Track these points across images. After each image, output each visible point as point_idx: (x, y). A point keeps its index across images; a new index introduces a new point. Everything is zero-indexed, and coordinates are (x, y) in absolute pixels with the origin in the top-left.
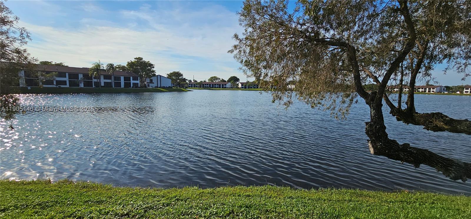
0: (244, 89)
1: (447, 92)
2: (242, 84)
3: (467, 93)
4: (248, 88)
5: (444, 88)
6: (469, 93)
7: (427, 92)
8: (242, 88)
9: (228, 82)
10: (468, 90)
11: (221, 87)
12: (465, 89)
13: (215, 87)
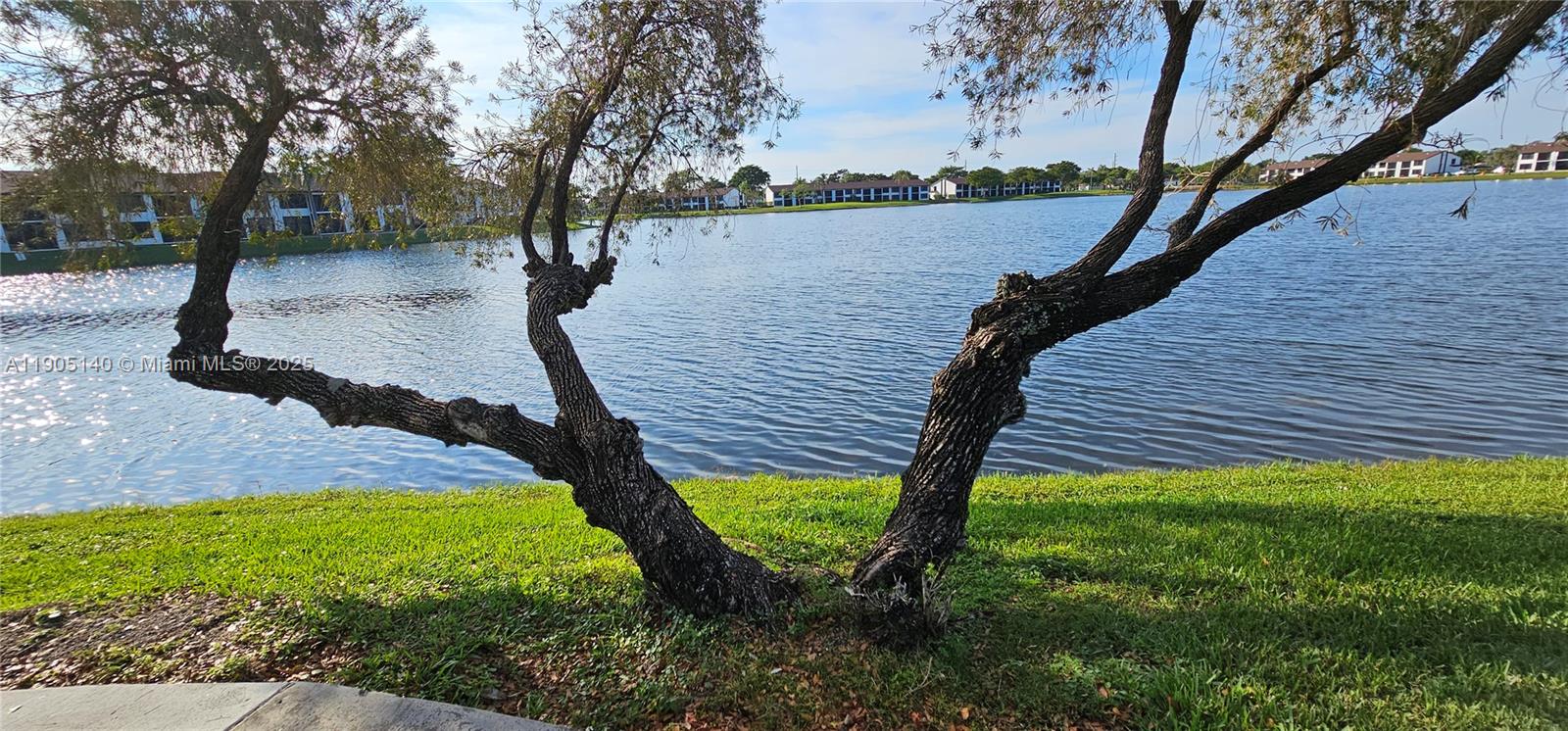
0: (783, 207)
1: (1462, 172)
2: (776, 190)
3: (1528, 171)
4: (798, 204)
5: (1455, 157)
6: (1532, 170)
7: (1397, 175)
8: (778, 203)
9: (733, 186)
10: (1532, 158)
11: (707, 207)
12: (1521, 156)
13: (688, 208)
